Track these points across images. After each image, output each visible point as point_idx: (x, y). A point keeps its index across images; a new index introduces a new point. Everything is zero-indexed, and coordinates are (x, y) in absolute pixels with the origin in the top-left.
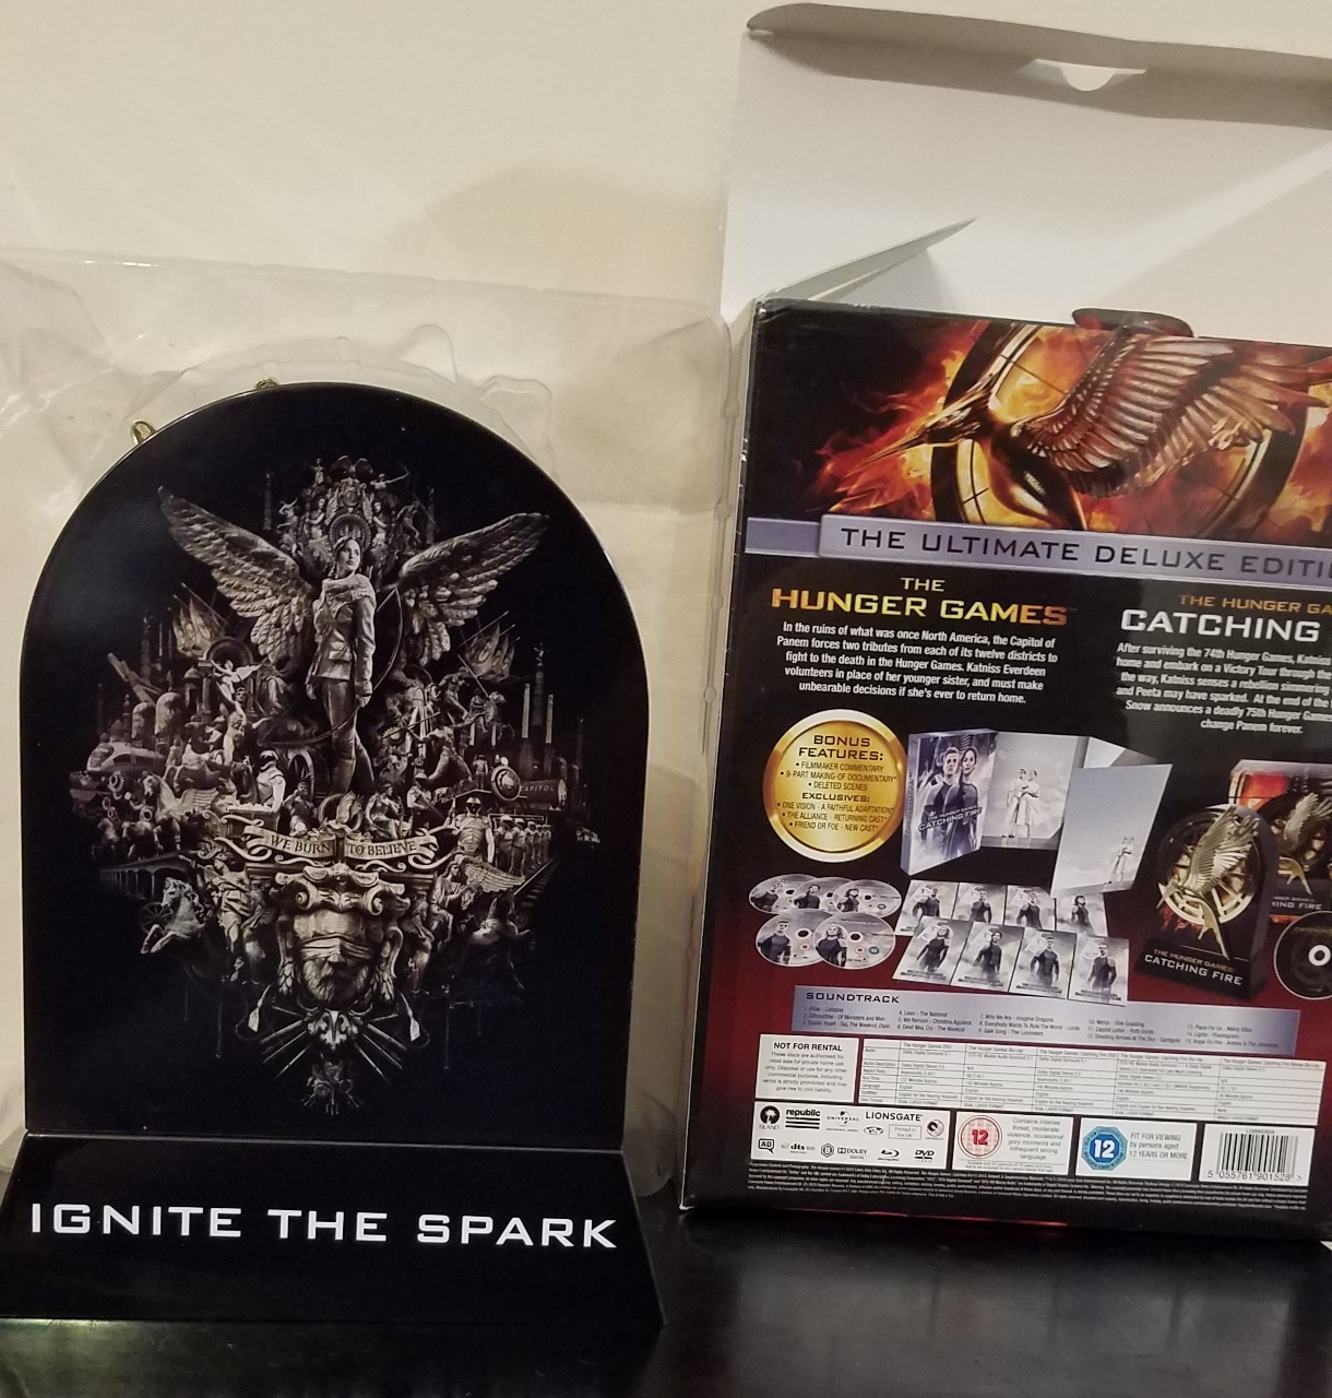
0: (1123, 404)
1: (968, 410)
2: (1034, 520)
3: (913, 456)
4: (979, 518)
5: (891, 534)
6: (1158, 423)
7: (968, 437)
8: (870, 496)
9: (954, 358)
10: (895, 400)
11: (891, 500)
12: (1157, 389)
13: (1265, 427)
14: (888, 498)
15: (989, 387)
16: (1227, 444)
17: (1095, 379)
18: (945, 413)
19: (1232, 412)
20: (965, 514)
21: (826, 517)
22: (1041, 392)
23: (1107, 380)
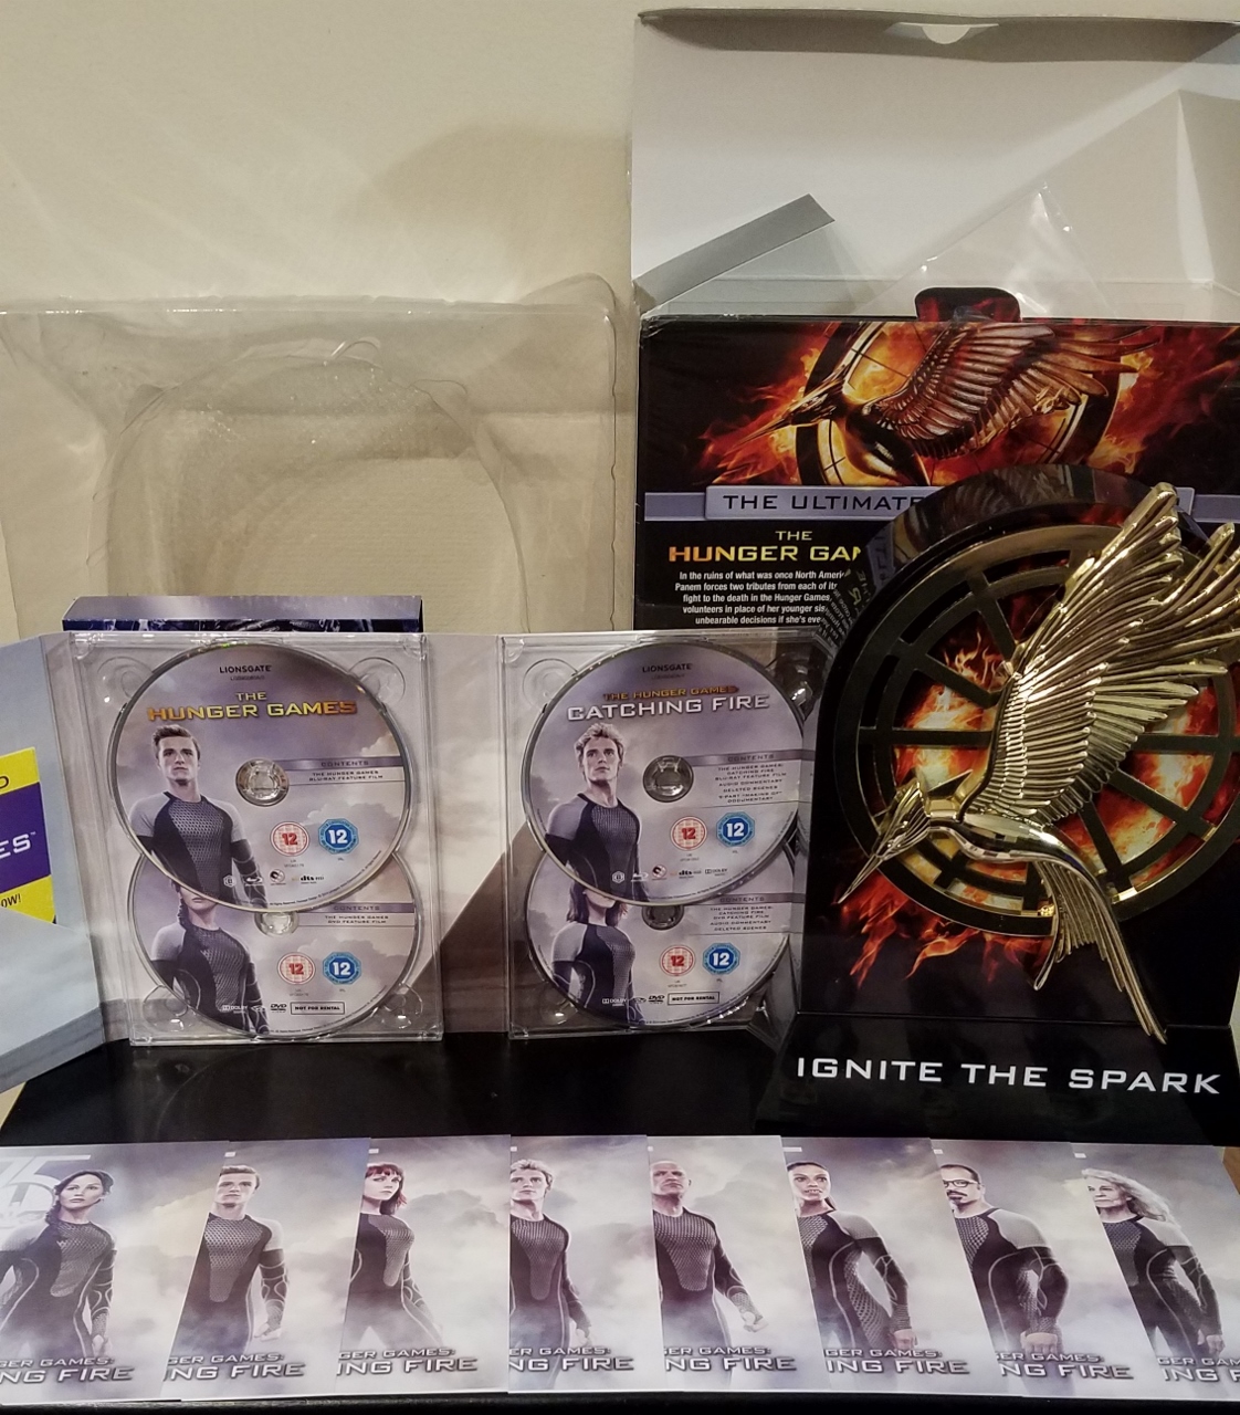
0: (958, 382)
1: (825, 396)
2: (887, 481)
3: (780, 435)
4: (838, 481)
5: (766, 498)
6: (988, 396)
7: (826, 418)
8: (747, 469)
9: (811, 354)
10: (762, 392)
11: (765, 471)
12: (986, 368)
13: (1082, 392)
14: (762, 469)
15: (842, 376)
16: (1050, 408)
17: (933, 363)
18: (803, 400)
19: (1053, 382)
20: (827, 480)
21: (710, 488)
22: (887, 378)
23: (943, 364)
